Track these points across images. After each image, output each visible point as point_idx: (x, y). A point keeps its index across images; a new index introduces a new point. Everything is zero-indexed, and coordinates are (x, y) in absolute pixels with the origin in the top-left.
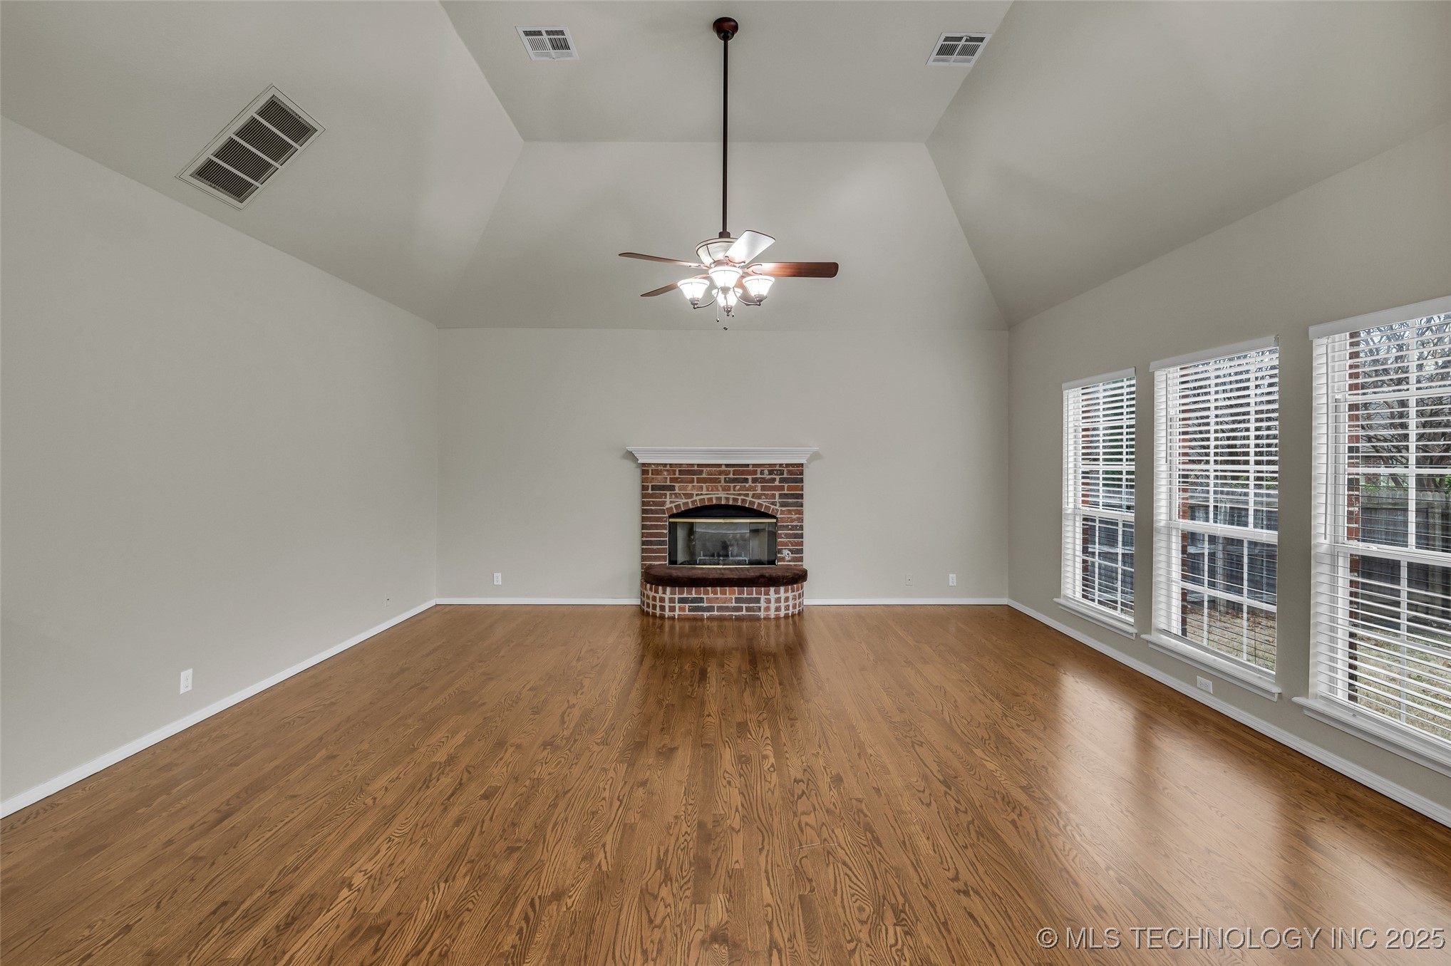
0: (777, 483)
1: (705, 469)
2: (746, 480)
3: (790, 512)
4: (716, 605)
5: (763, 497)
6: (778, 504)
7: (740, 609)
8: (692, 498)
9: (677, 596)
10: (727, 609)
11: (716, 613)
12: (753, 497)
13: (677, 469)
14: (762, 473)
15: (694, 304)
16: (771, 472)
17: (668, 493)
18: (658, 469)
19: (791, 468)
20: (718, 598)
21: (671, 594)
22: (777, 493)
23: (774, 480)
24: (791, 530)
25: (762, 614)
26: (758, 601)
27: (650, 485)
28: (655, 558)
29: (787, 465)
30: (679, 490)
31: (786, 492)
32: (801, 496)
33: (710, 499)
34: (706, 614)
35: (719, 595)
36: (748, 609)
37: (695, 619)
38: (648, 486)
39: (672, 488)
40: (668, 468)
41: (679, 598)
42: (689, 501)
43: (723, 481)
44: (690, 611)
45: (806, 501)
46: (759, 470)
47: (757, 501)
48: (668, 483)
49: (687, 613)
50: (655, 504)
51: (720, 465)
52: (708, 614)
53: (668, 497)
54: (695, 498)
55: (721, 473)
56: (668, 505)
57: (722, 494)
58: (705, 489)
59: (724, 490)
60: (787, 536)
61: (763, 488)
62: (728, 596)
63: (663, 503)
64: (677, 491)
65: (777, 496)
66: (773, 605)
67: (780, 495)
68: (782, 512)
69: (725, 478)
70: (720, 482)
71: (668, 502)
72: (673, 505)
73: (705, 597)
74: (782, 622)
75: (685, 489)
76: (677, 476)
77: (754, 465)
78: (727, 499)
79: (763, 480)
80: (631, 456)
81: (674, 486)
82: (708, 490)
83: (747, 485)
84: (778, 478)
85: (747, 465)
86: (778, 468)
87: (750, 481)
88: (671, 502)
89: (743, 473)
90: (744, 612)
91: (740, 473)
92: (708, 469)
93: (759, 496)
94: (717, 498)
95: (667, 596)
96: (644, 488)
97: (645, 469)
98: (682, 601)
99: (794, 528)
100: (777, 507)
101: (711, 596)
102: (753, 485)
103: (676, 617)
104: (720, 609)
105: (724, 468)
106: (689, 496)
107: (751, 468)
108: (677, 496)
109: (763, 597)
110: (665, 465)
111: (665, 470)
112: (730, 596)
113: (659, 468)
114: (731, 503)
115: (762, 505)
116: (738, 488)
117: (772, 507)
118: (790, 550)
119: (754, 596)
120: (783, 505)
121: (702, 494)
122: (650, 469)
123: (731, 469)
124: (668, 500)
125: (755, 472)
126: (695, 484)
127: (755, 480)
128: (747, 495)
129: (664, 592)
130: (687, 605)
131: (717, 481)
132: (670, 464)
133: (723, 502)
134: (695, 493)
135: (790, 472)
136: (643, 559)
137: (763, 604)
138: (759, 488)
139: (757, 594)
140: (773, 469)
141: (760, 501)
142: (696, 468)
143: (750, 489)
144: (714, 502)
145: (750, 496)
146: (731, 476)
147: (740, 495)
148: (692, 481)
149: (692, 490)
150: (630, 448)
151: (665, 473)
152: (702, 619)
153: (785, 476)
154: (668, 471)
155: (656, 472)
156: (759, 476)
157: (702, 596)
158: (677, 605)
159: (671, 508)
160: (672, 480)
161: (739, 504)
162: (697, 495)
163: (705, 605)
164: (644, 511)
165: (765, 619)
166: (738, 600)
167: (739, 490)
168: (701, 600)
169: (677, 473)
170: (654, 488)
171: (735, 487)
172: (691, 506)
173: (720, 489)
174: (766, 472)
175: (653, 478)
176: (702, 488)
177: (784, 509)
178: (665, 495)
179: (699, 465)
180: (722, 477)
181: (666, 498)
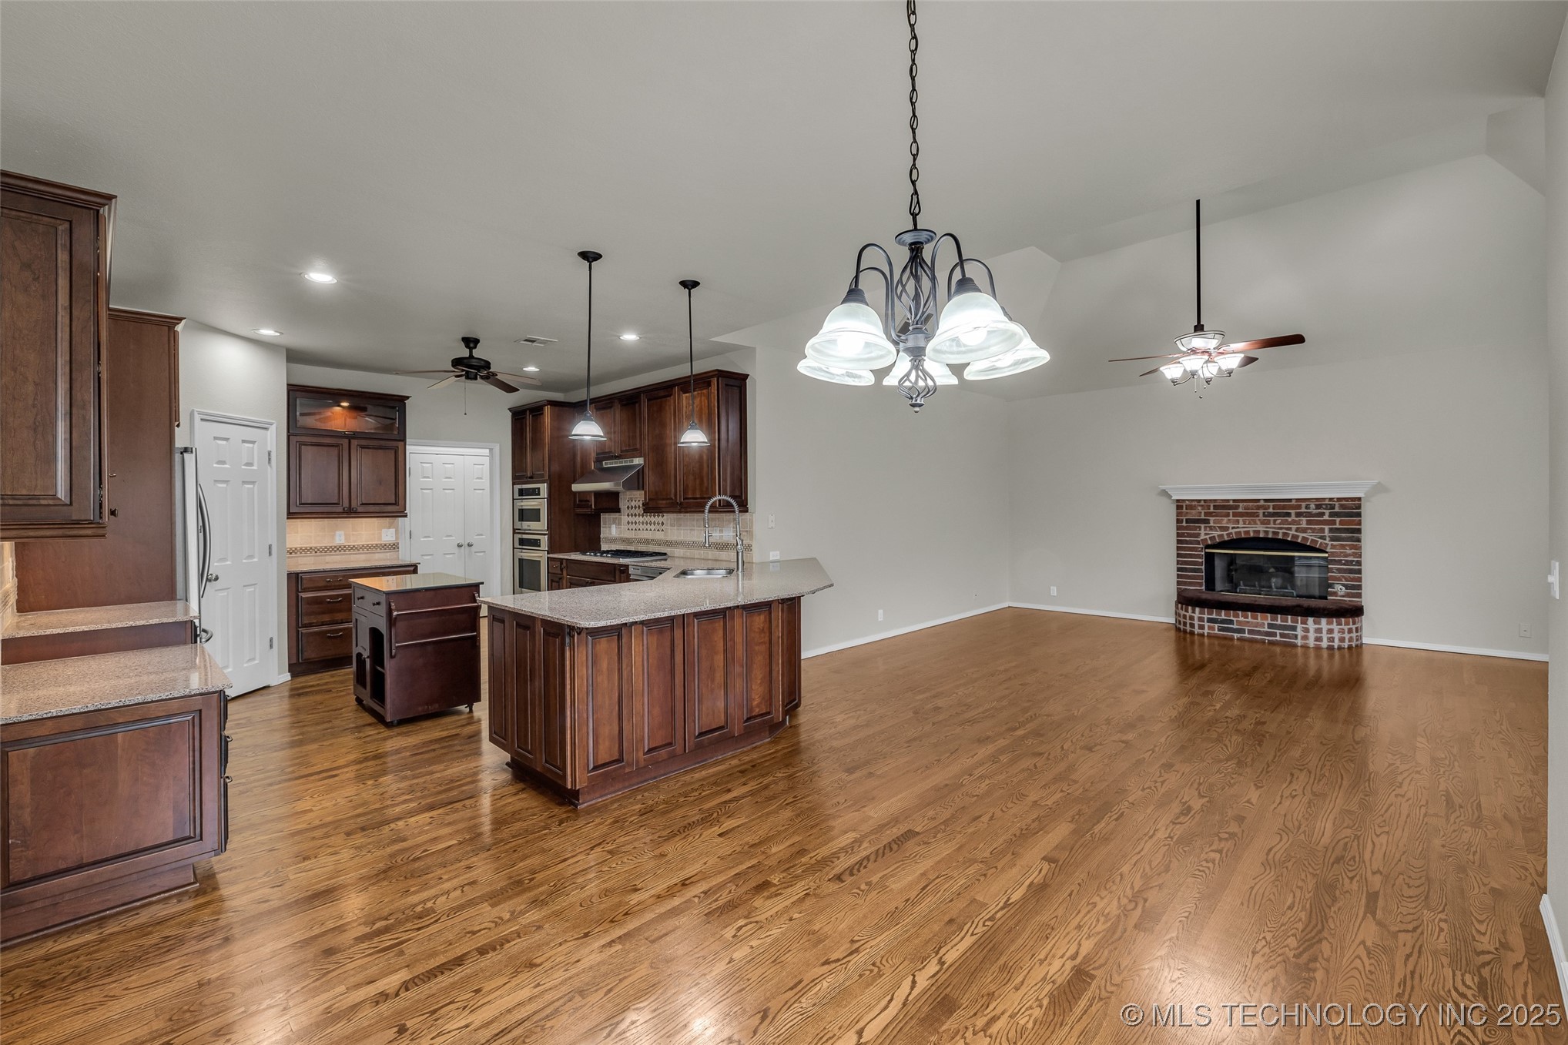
0: (1326, 517)
1: (1241, 504)
2: (1289, 515)
3: (1343, 547)
4: (1247, 628)
5: (1309, 531)
6: (1328, 539)
7: (1275, 635)
8: (1228, 530)
9: (1206, 616)
10: (1259, 633)
11: (1246, 635)
12: (1296, 531)
13: (1212, 505)
14: (1307, 507)
15: (1174, 382)
16: (1318, 507)
17: (1203, 526)
18: (1192, 505)
19: (1344, 502)
20: (1248, 622)
21: (1200, 613)
22: (1327, 528)
23: (1323, 514)
24: (1344, 564)
25: (1299, 642)
26: (1294, 628)
27: (1184, 518)
28: (1191, 584)
29: (1339, 499)
30: (1214, 523)
31: (1338, 526)
32: (1359, 531)
33: (1247, 532)
34: (1236, 635)
35: (1250, 619)
36: (1282, 635)
37: (1225, 638)
38: (1182, 520)
39: (1206, 522)
40: (1202, 503)
41: (1208, 618)
42: (1225, 533)
43: (1261, 515)
44: (1219, 630)
45: (1364, 536)
46: (1304, 504)
47: (1301, 535)
48: (1203, 517)
49: (1216, 632)
50: (1189, 535)
51: (1258, 500)
52: (1239, 635)
53: (1203, 529)
54: (1231, 531)
55: (1259, 508)
56: (1202, 537)
57: (1261, 528)
58: (1241, 522)
59: (1263, 523)
60: (1340, 571)
61: (1309, 522)
62: (1259, 620)
63: (1198, 535)
64: (1212, 524)
65: (1327, 531)
66: (1312, 635)
67: (1331, 530)
68: (1333, 547)
69: (1264, 513)
70: (1258, 516)
71: (1202, 534)
72: (1207, 537)
73: (1235, 619)
74: (1337, 653)
75: (1220, 522)
76: (1212, 510)
77: (1298, 500)
78: (1266, 532)
79: (1310, 515)
80: (1165, 493)
81: (1209, 520)
82: (1244, 524)
83: (1290, 519)
84: (1327, 512)
85: (1290, 500)
86: (1327, 502)
87: (1293, 515)
88: (1206, 534)
89: (1284, 507)
90: (1278, 638)
91: (1281, 508)
92: (1245, 504)
93: (1304, 530)
94: (1254, 531)
95: (1197, 615)
96: (1179, 521)
97: (1180, 505)
98: (1210, 620)
99: (1350, 563)
100: (1326, 542)
101: (1239, 618)
102: (1297, 519)
103: (1206, 634)
104: (1250, 632)
105: (1262, 503)
106: (1226, 529)
107: (1294, 503)
108: (1211, 528)
109: (1300, 626)
110: (1199, 501)
111: (1200, 506)
112: (1263, 621)
113: (1194, 503)
114: (1270, 536)
115: (1308, 539)
116: (1279, 521)
117: (1320, 541)
118: (1343, 585)
119: (1290, 623)
120: (1333, 539)
121: (1238, 527)
122: (1184, 505)
123: (1271, 504)
124: (1202, 532)
125: (1299, 507)
126: (1231, 518)
127: (1298, 515)
128: (1290, 529)
129: (1194, 612)
130: (1216, 625)
131: (1256, 515)
132: (1204, 500)
133: (1261, 535)
134: (1231, 526)
135: (1342, 506)
136: (1179, 583)
137: (1300, 632)
138: (1305, 522)
139: (1292, 622)
140: (1320, 503)
141: (1304, 535)
142: (1231, 503)
143: (1293, 522)
144: (1252, 535)
145: (1294, 530)
146: (1271, 510)
147: (1281, 528)
148: (1228, 515)
149: (1227, 523)
150: (1162, 487)
151: (1200, 508)
152: (1232, 639)
153: (1337, 510)
154: (1202, 506)
155: (1190, 507)
156: (1303, 510)
157: (1232, 618)
158: (1206, 625)
159: (1206, 539)
160: (1206, 514)
161: (1280, 537)
162: (1233, 528)
163: (1235, 626)
164: (1179, 542)
165: (1302, 646)
166: (1270, 626)
167: (1280, 524)
168: (1231, 622)
169: (1212, 508)
170: (1187, 521)
171: (1275, 521)
172: (1226, 538)
173: (1258, 522)
174: (1313, 506)
175: (1187, 513)
176: (1238, 522)
177: (1335, 543)
178: (1200, 528)
179: (1234, 501)
180: (1261, 512)
181: (1200, 530)
